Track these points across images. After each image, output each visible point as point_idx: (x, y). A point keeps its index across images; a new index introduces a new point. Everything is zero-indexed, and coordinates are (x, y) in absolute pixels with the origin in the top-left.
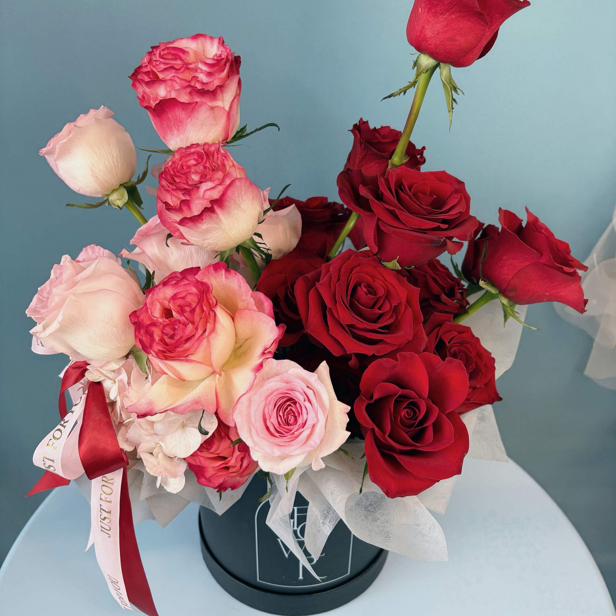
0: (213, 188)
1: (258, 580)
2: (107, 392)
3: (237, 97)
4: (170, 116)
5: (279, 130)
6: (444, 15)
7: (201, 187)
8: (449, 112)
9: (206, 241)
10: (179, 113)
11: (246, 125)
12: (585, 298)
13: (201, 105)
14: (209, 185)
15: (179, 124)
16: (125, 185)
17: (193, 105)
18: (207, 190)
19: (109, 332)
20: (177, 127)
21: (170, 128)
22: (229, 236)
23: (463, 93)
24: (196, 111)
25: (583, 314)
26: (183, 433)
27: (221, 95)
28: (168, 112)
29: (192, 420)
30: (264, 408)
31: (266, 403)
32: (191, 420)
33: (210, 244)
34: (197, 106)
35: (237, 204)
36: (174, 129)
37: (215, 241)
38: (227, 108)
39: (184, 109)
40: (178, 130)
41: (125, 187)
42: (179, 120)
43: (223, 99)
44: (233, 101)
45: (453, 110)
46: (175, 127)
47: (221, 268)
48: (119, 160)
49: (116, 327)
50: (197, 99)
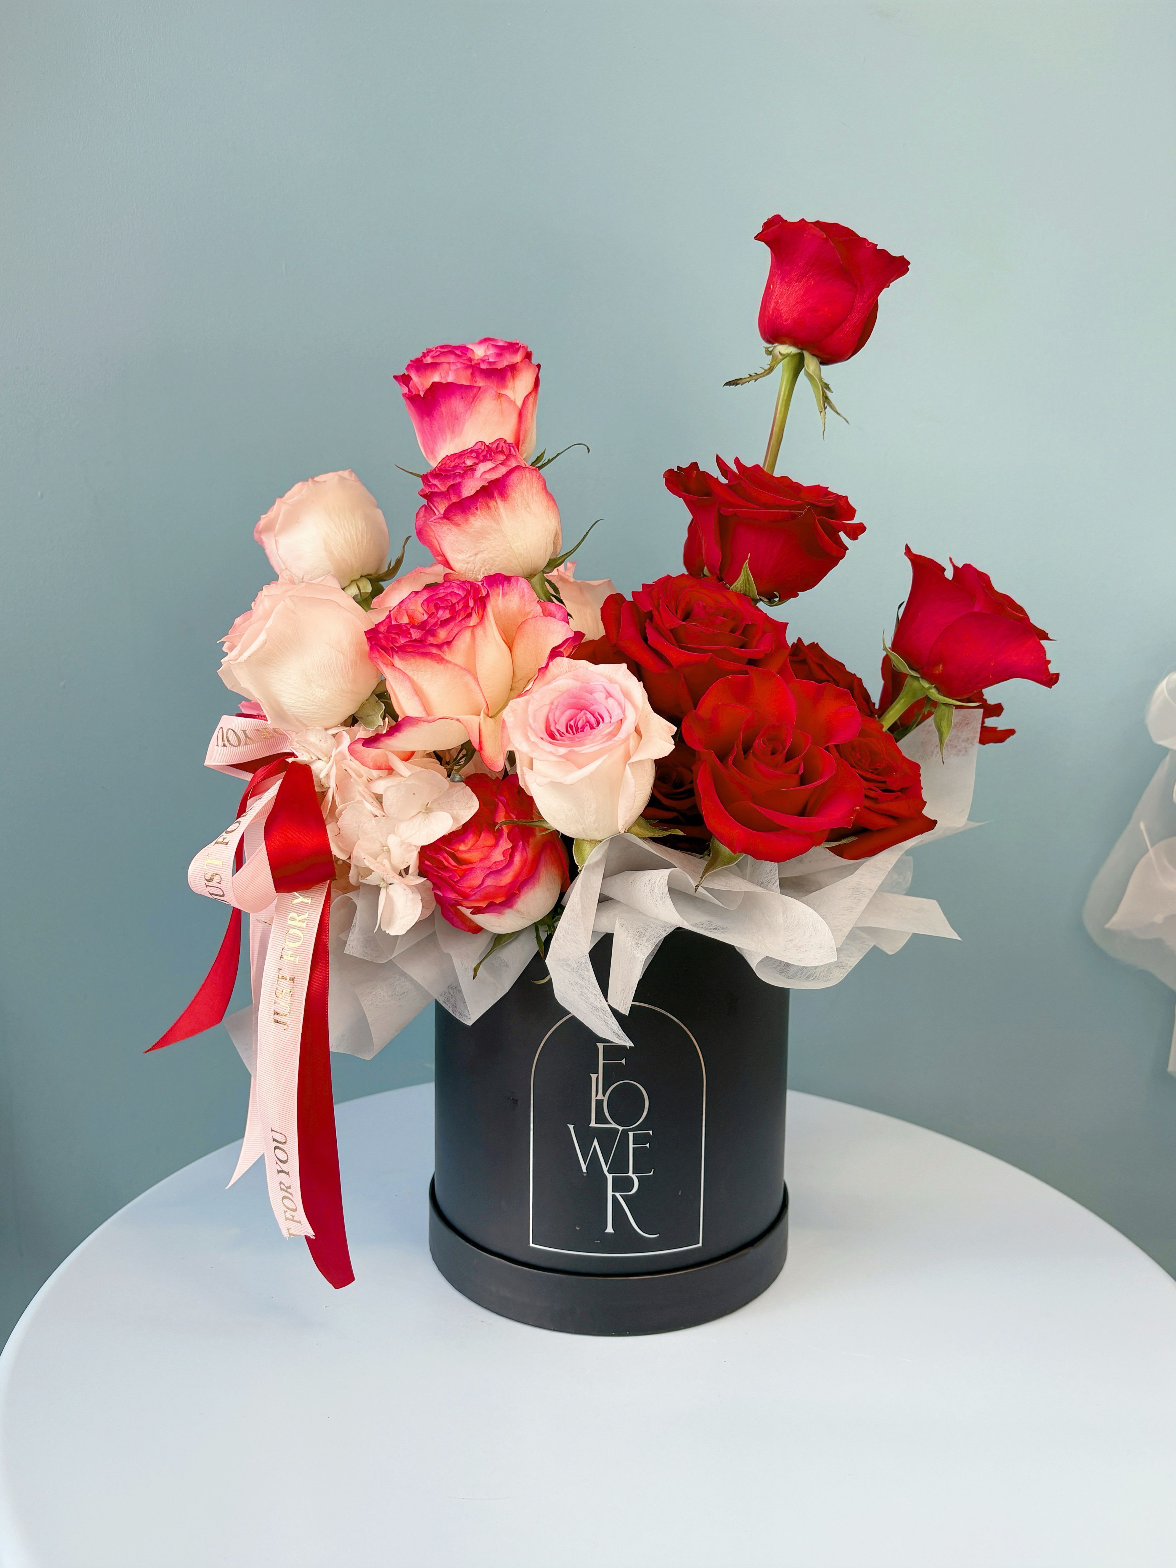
0: (493, 468)
1: (531, 1245)
2: (315, 776)
3: (533, 394)
4: (443, 409)
5: (589, 452)
6: (801, 282)
7: (477, 469)
8: (821, 412)
9: (479, 556)
10: (457, 404)
11: (545, 451)
12: (1048, 659)
13: (485, 391)
14: (489, 465)
15: (455, 422)
16: (369, 577)
17: (475, 391)
18: (485, 472)
19: (333, 662)
20: (451, 428)
21: (442, 431)
22: (512, 549)
23: (847, 422)
24: (478, 399)
25: (1051, 688)
26: (425, 820)
27: (511, 381)
28: (441, 404)
29: (440, 802)
30: (549, 712)
31: (550, 708)
32: (439, 804)
33: (484, 562)
34: (479, 392)
35: (524, 499)
36: (447, 430)
37: (491, 555)
38: (519, 403)
39: (462, 398)
40: (453, 432)
41: (370, 580)
42: (455, 415)
43: (514, 388)
44: (527, 397)
45: (826, 410)
46: (449, 428)
47: (497, 584)
48: (365, 536)
49: (343, 654)
50: (480, 382)
